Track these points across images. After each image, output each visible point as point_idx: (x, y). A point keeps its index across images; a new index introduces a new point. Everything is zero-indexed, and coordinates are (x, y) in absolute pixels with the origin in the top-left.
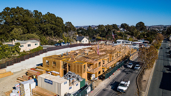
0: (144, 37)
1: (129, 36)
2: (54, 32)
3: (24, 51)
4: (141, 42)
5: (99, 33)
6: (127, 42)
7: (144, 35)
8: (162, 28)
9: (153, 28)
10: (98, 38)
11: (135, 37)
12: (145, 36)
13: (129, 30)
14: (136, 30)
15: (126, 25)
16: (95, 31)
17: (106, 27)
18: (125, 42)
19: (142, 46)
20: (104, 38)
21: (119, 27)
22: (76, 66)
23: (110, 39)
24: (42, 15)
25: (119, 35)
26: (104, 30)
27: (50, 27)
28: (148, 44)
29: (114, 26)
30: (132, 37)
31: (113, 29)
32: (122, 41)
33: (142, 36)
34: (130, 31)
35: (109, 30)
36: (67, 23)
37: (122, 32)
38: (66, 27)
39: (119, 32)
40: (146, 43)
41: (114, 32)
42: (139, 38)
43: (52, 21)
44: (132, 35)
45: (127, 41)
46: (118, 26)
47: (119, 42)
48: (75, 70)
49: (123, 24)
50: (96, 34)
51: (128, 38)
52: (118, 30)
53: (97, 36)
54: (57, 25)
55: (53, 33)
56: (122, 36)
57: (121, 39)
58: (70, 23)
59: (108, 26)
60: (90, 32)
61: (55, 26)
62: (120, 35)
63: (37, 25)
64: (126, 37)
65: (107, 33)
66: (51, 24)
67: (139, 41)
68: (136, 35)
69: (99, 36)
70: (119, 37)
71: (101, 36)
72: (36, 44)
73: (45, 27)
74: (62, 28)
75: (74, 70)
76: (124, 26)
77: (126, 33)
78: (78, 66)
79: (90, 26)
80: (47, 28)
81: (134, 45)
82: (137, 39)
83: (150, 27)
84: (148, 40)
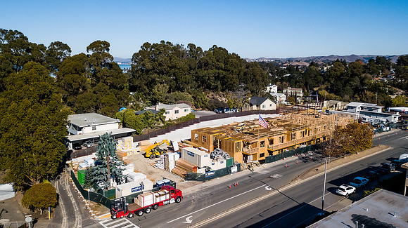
3: (170, 120)
6: (371, 109)
13: (401, 78)
16: (323, 75)
18: (368, 108)
24: (201, 52)
27: (215, 74)
31: (364, 72)
32: (359, 105)
43: (219, 63)
45: (374, 105)
53: (321, 89)
54: (229, 71)
60: (311, 77)
61: (224, 73)
72: (185, 110)
74: (238, 75)
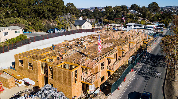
0: (158, 19)
1: (141, 18)
2: (53, 15)
4: (155, 25)
5: (107, 16)
6: (139, 26)
7: (158, 17)
8: (176, 9)
9: (166, 9)
10: (105, 21)
11: (148, 19)
12: (160, 18)
13: (140, 12)
14: (149, 12)
15: (136, 6)
16: (102, 13)
17: (114, 8)
18: (138, 26)
19: (157, 30)
20: (111, 21)
21: (128, 9)
22: (62, 73)
23: (119, 22)
25: (129, 18)
26: (112, 12)
27: (47, 8)
28: (164, 27)
29: (124, 7)
30: (144, 20)
31: (122, 10)
32: (133, 24)
33: (156, 18)
34: (142, 13)
35: (118, 12)
36: (68, 4)
37: (133, 13)
38: (66, 9)
39: (128, 14)
40: (161, 26)
41: (123, 14)
42: (152, 21)
43: (49, 2)
44: (144, 17)
45: (139, 24)
46: (128, 7)
47: (130, 26)
48: (60, 78)
49: (133, 5)
50: (103, 16)
51: (140, 21)
52: (128, 11)
53: (104, 19)
54: (56, 7)
55: (51, 16)
56: (133, 18)
57: (132, 22)
58: (72, 4)
59: (116, 8)
60: (97, 14)
61: (53, 8)
62: (131, 17)
63: (31, 6)
64: (138, 19)
65: (115, 15)
66: (48, 5)
67: (153, 25)
68: (149, 17)
69: (106, 18)
70: (129, 19)
71: (108, 18)
73: (40, 9)
74: (62, 10)
75: (58, 79)
76: (134, 7)
77: (137, 15)
78: (65, 73)
79: (96, 8)
80: (43, 10)
81: (148, 29)
82: (150, 22)
83: (162, 8)
84: (163, 23)
